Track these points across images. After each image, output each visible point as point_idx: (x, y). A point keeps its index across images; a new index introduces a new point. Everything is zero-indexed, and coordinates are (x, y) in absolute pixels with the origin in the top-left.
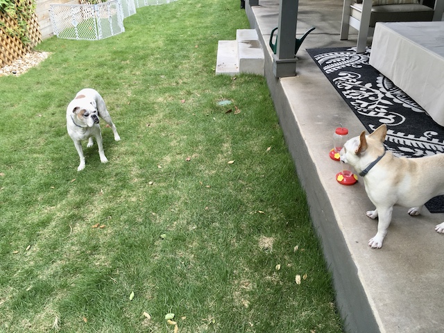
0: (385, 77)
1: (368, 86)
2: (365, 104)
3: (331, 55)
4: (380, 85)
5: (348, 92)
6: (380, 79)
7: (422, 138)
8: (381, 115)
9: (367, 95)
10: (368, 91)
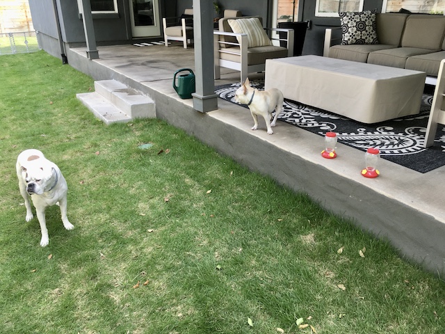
9: (290, 114)
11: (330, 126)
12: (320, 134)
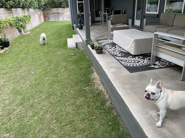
1: (114, 47)
2: (113, 52)
3: (103, 41)
5: (108, 49)
6: (117, 46)
8: (117, 54)
11: (122, 55)
12: (114, 57)
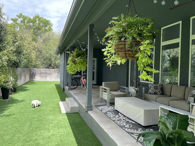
0: (121, 113)
1: (117, 116)
2: (119, 122)
3: (102, 107)
4: (120, 116)
5: (112, 118)
7: (138, 131)
8: (124, 125)
9: (118, 119)
10: (118, 118)
11: (130, 126)
12: (123, 129)
